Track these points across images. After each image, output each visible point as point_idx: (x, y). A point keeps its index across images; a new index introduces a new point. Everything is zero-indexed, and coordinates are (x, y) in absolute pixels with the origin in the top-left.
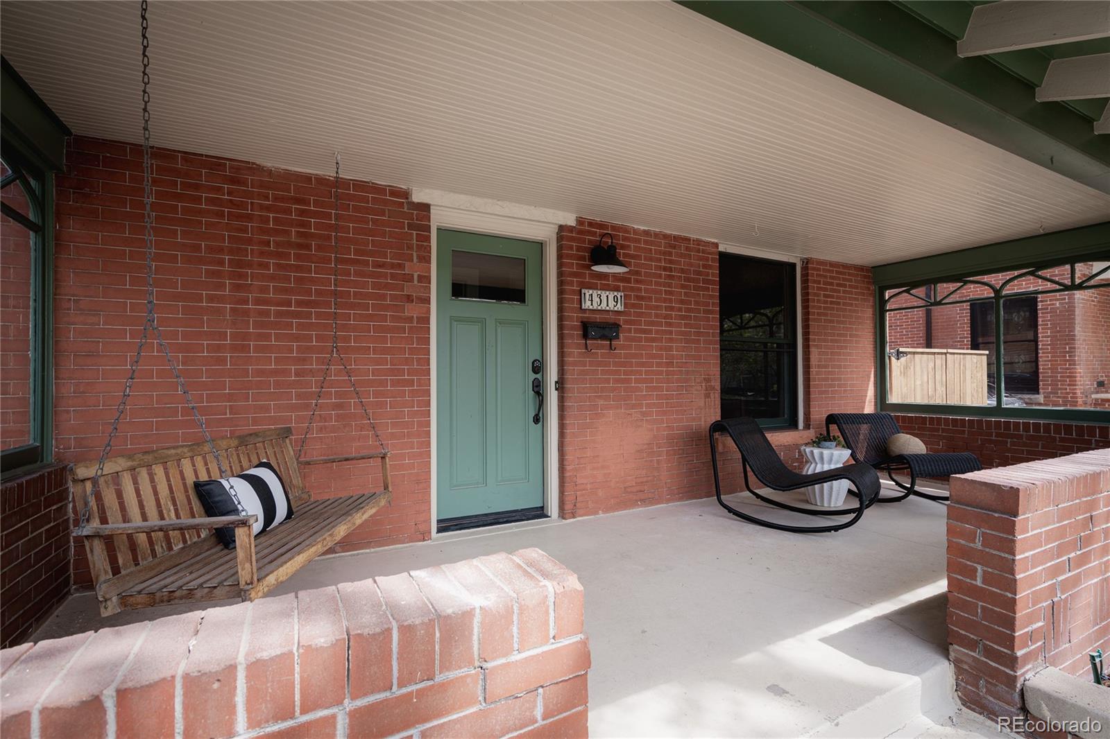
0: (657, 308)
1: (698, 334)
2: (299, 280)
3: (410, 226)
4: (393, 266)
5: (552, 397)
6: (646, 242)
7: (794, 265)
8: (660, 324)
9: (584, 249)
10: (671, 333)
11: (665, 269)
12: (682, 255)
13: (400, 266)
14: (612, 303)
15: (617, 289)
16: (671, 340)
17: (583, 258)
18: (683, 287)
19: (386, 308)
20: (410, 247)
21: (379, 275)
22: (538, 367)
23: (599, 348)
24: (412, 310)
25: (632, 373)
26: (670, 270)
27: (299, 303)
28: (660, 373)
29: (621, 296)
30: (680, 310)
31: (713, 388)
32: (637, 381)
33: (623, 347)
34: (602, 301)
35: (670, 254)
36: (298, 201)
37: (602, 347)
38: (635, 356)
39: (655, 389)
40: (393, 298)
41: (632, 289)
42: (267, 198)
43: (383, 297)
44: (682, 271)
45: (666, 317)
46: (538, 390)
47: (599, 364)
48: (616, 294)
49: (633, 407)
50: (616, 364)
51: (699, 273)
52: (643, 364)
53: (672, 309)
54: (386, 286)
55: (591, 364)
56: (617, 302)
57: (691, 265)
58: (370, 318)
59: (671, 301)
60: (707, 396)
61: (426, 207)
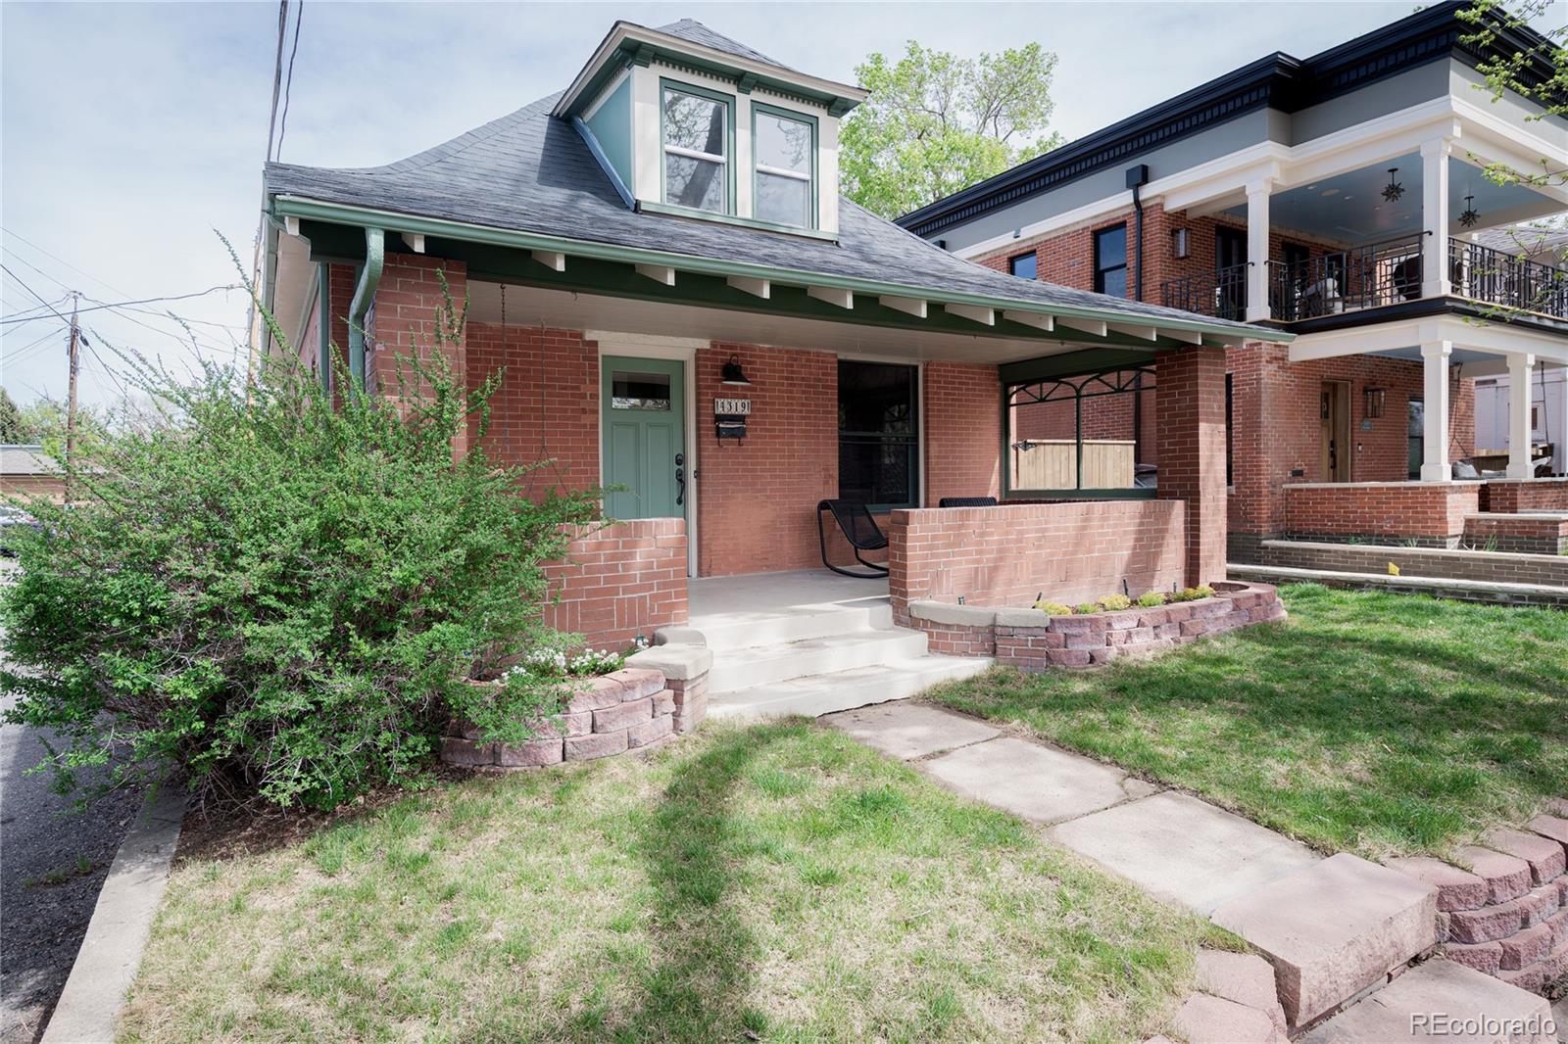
0: (780, 410)
1: (818, 431)
2: (511, 401)
3: (584, 359)
4: (573, 388)
5: (692, 483)
6: (770, 358)
7: (916, 368)
8: (783, 424)
9: (717, 367)
10: (793, 431)
11: (787, 378)
12: (802, 366)
13: (578, 388)
14: (740, 409)
15: (745, 397)
16: (793, 437)
17: (716, 374)
18: (803, 392)
19: (569, 418)
20: (584, 374)
21: (563, 395)
22: (680, 460)
23: (730, 444)
24: (586, 419)
25: (758, 464)
26: (792, 379)
27: (511, 417)
28: (783, 464)
29: (748, 403)
30: (801, 412)
31: (831, 476)
32: (762, 471)
33: (751, 443)
34: (726, 406)
35: (792, 366)
36: (509, 346)
37: (732, 443)
38: (760, 450)
39: (779, 477)
40: (573, 411)
41: (758, 396)
42: (489, 346)
43: (566, 411)
44: (803, 379)
45: (788, 418)
46: (681, 478)
47: (730, 457)
48: (743, 401)
49: (759, 491)
50: (744, 457)
51: (819, 380)
52: (768, 457)
53: (793, 411)
54: (568, 403)
55: (723, 457)
56: (744, 408)
57: (811, 373)
58: (558, 425)
59: (792, 404)
60: (826, 483)
61: (595, 344)
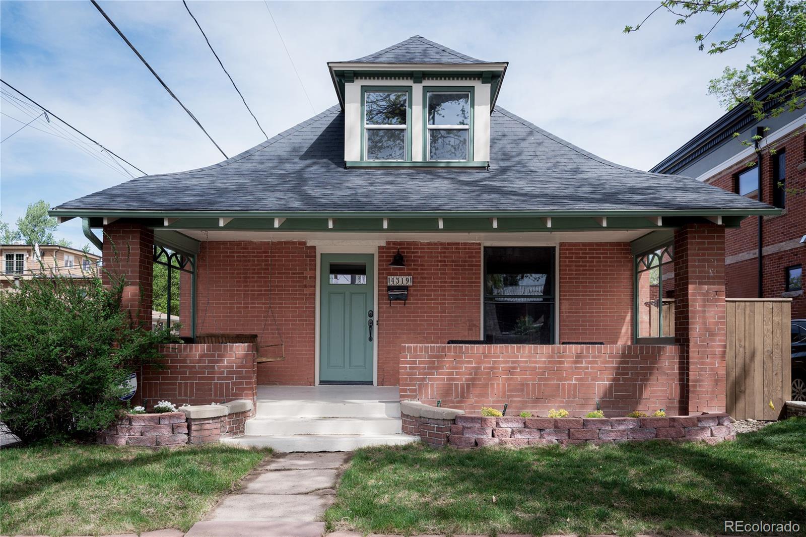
0: (435, 282)
1: (465, 295)
2: (265, 282)
3: (306, 256)
4: (299, 273)
5: (375, 327)
6: (428, 248)
7: (554, 248)
8: (437, 291)
9: (391, 257)
10: (444, 295)
11: (441, 261)
12: (453, 253)
13: (302, 273)
14: (405, 282)
15: (409, 274)
16: (444, 299)
17: (389, 261)
18: (453, 270)
19: (296, 290)
20: (306, 265)
21: (294, 277)
22: (371, 315)
23: (399, 305)
24: (307, 291)
25: (418, 316)
26: (445, 261)
27: (265, 291)
28: (437, 317)
29: (411, 278)
30: (451, 282)
32: (421, 321)
33: (412, 304)
34: (394, 281)
35: (445, 253)
36: (265, 252)
38: (420, 308)
39: (433, 325)
40: (299, 286)
41: (419, 274)
42: (255, 253)
43: (295, 286)
44: (453, 261)
45: (441, 287)
46: (371, 327)
47: (398, 312)
48: (407, 277)
49: (419, 334)
50: (408, 312)
51: (465, 261)
52: (425, 312)
53: (445, 282)
54: (297, 282)
55: (393, 312)
56: (408, 281)
57: (460, 257)
58: (291, 295)
59: (445, 278)
60: (470, 329)
61: (314, 248)
